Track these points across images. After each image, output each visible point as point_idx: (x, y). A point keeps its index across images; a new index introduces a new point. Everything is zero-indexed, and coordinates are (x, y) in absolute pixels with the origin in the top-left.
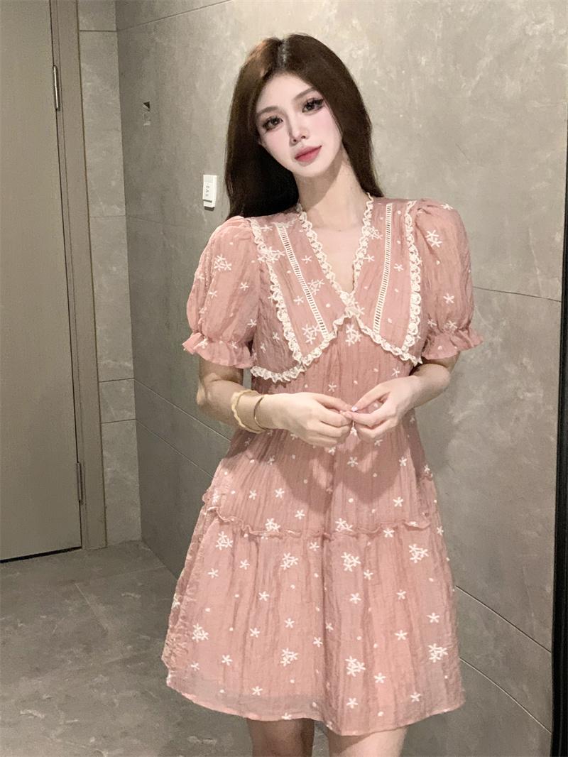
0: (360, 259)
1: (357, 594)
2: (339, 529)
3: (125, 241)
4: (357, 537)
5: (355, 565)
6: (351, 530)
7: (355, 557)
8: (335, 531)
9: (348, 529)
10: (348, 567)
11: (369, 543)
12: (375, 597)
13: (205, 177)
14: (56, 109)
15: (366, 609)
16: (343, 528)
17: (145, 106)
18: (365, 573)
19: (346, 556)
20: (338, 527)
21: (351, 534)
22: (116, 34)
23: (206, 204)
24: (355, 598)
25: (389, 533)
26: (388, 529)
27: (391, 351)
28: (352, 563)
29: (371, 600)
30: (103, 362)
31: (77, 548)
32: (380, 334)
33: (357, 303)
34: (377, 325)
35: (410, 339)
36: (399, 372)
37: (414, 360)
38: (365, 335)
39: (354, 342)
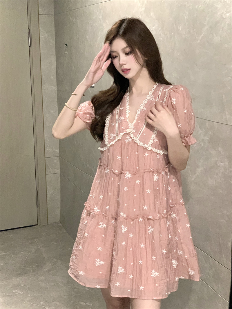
0: (141, 109)
7: (126, 227)
8: (119, 217)
9: (125, 216)
10: (123, 231)
11: (132, 223)
14: (29, 46)
15: (126, 248)
16: (123, 216)
17: (65, 45)
18: (130, 235)
19: (123, 227)
20: (121, 215)
21: (125, 218)
22: (54, 16)
24: (124, 243)
25: (141, 220)
26: (140, 218)
27: (143, 146)
28: (125, 230)
30: (47, 149)
31: (36, 225)
32: (138, 139)
33: (134, 128)
34: (138, 136)
35: (151, 141)
36: (148, 154)
37: (154, 150)
38: (133, 140)
39: (128, 142)
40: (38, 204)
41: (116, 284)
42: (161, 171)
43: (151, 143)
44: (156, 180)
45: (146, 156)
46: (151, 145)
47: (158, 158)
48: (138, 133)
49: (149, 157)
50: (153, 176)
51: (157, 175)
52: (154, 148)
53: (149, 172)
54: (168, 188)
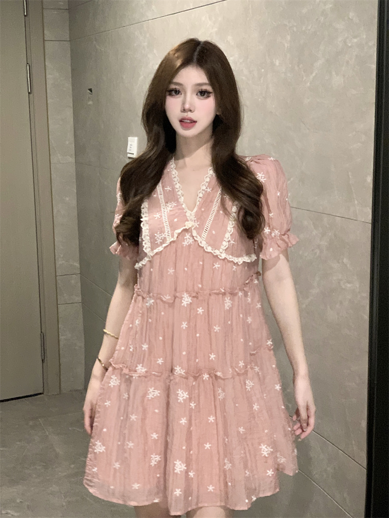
0: (203, 190)
1: (185, 418)
2: (177, 373)
3: (75, 180)
4: (187, 378)
5: (185, 398)
6: (184, 374)
7: (185, 392)
8: (174, 374)
9: (182, 373)
10: (181, 399)
11: (194, 383)
12: (195, 420)
13: (129, 138)
14: (29, 93)
15: (189, 428)
16: (179, 372)
17: (89, 91)
18: (191, 404)
19: (180, 392)
20: (176, 371)
21: (184, 376)
22: (69, 43)
23: (129, 155)
24: (184, 421)
25: (206, 376)
26: (206, 374)
27: (212, 252)
28: (184, 397)
29: (193, 422)
30: (60, 262)
31: (40, 394)
32: (205, 241)
33: (195, 219)
34: (205, 235)
35: (225, 244)
36: (219, 266)
37: (230, 258)
38: (195, 240)
39: (187, 244)
40: (44, 357)
41: (175, 493)
42: (236, 291)
43: (225, 247)
44: (228, 308)
45: (215, 268)
46: (225, 250)
47: (234, 271)
48: (203, 229)
49: (220, 271)
50: (223, 302)
51: (230, 299)
52: (229, 255)
53: (218, 294)
54: (248, 320)
